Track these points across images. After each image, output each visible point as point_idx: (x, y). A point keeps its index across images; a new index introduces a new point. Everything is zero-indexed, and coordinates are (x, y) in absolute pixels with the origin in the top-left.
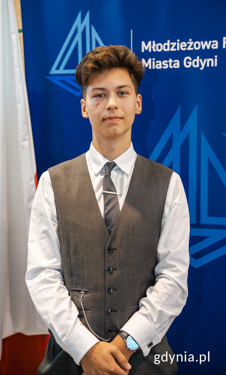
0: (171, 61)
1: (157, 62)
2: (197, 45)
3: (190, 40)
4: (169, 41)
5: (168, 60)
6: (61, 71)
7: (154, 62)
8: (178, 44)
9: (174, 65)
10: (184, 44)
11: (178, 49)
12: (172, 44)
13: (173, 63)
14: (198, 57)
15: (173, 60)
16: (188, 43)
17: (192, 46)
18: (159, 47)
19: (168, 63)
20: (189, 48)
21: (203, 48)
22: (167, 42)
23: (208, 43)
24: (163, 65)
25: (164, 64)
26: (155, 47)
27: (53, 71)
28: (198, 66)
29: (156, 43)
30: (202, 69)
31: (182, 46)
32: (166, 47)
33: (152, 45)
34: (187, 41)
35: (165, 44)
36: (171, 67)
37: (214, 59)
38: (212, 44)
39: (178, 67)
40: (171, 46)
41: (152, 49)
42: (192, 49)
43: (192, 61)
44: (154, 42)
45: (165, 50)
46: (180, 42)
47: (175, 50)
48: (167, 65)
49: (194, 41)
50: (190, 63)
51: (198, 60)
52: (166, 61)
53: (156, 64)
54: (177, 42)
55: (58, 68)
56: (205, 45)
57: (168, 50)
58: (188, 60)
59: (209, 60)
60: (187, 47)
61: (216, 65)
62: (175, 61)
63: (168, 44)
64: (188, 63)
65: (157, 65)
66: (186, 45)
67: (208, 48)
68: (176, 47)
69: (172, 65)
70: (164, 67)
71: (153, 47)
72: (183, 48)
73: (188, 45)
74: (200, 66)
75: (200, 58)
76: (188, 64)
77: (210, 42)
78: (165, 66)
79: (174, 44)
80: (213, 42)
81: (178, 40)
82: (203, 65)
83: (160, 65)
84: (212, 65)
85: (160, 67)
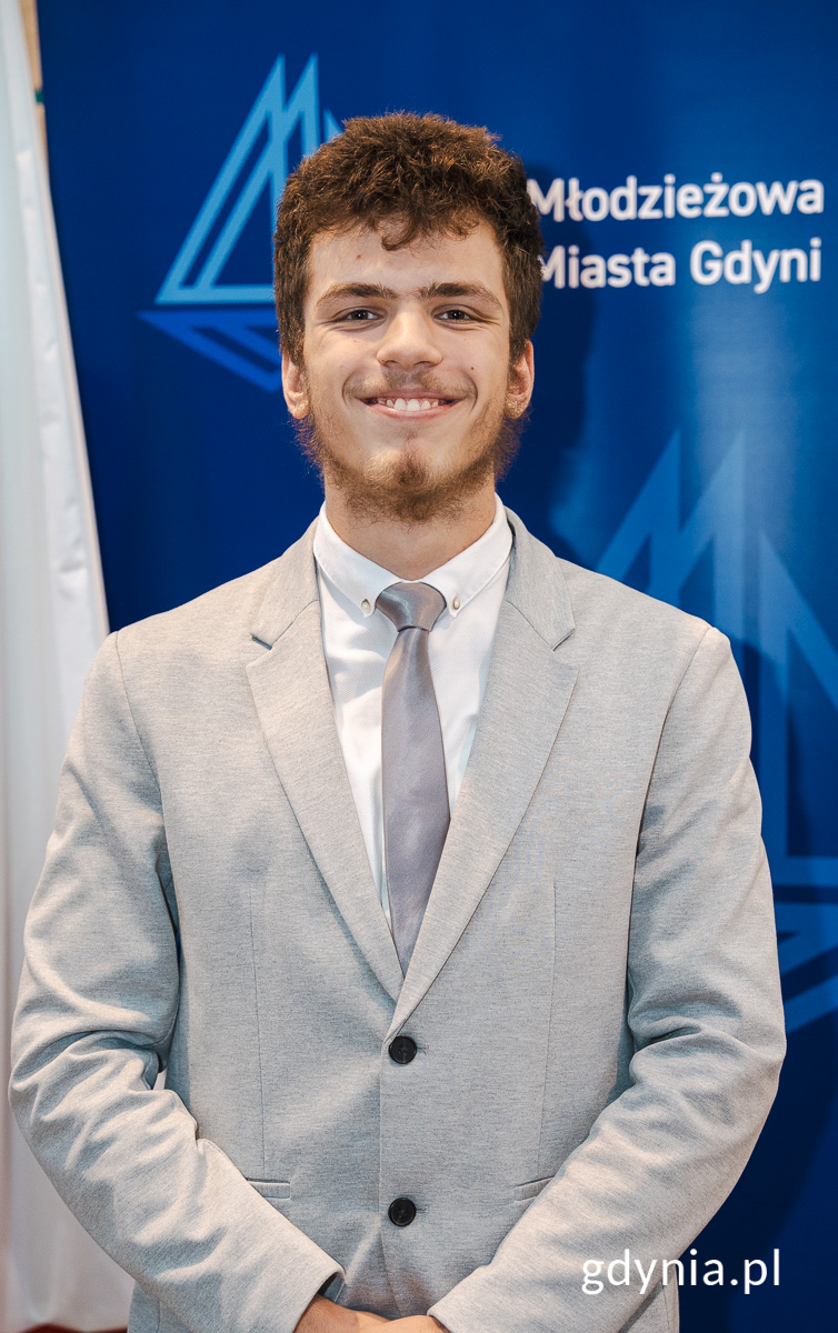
0: (640, 257)
1: (588, 260)
2: (743, 199)
3: (717, 177)
4: (632, 181)
5: (630, 253)
6: (206, 291)
7: (574, 263)
8: (670, 191)
9: (655, 272)
10: (690, 195)
11: (670, 213)
12: (644, 191)
13: (648, 267)
14: (747, 245)
15: (650, 252)
16: (709, 188)
17: (725, 203)
18: (596, 204)
19: (631, 267)
20: (712, 210)
21: (767, 208)
22: (624, 184)
23: (785, 188)
24: (609, 274)
25: (614, 269)
26: (580, 202)
27: (173, 291)
28: (745, 277)
29: (583, 188)
30: (761, 288)
31: (684, 200)
32: (623, 203)
33: (566, 195)
34: (702, 180)
35: (618, 193)
36: (642, 281)
37: (808, 250)
38: (799, 193)
39: (670, 280)
40: (641, 200)
41: (566, 210)
42: (723, 212)
43: (722, 258)
44: (574, 184)
45: (619, 215)
46: (677, 186)
47: (657, 214)
48: (626, 273)
49: (730, 180)
50: (713, 265)
51: (745, 253)
52: (623, 259)
53: (582, 268)
54: (664, 185)
55: (191, 280)
56: (775, 197)
57: (630, 213)
58: (707, 256)
59: (787, 255)
60: (703, 206)
61: (816, 275)
62: (657, 258)
63: (630, 189)
64: (710, 265)
65: (587, 273)
66: (698, 198)
67: (786, 208)
68: (660, 204)
69: (647, 273)
70: (614, 282)
71: (572, 203)
72: (690, 206)
73: (708, 197)
74: (756, 277)
75: (754, 248)
76: (706, 272)
77: (793, 186)
78: (619, 277)
79: (653, 192)
80: (806, 185)
81: (670, 179)
82: (766, 275)
83: (600, 271)
84: (802, 276)
85: (600, 282)
